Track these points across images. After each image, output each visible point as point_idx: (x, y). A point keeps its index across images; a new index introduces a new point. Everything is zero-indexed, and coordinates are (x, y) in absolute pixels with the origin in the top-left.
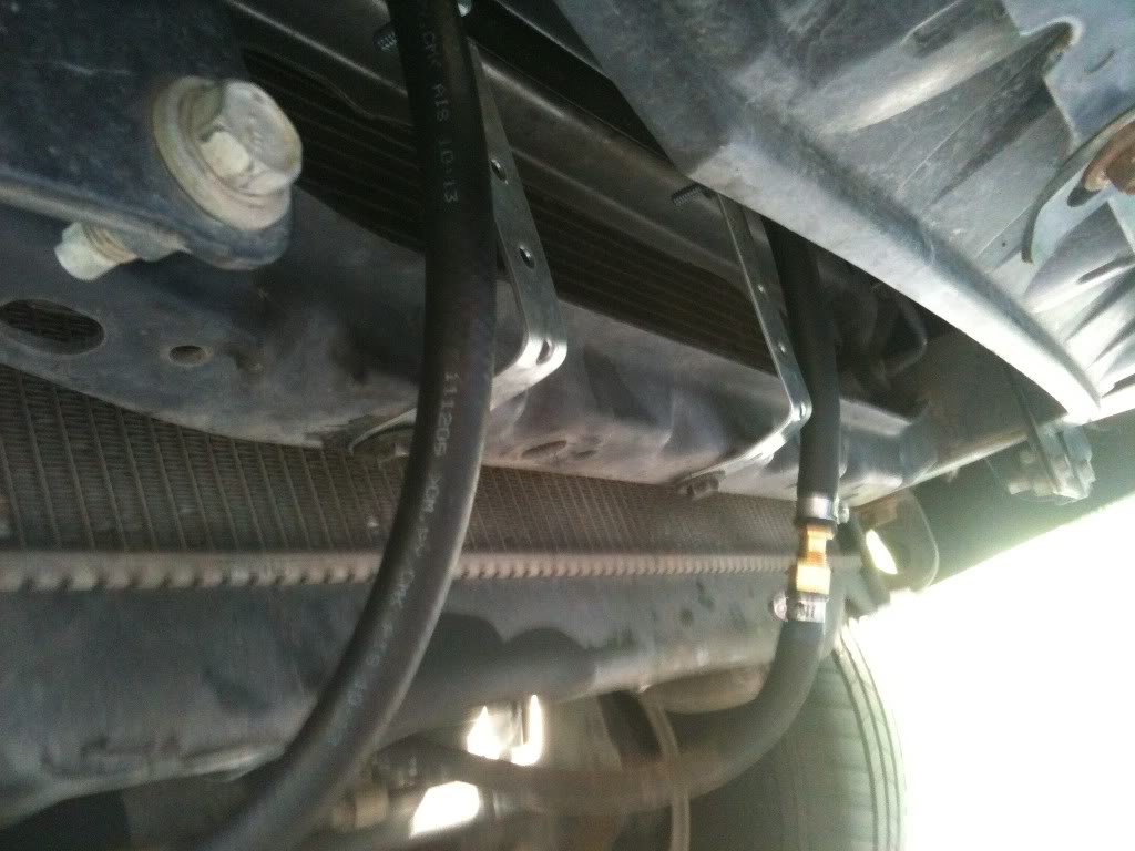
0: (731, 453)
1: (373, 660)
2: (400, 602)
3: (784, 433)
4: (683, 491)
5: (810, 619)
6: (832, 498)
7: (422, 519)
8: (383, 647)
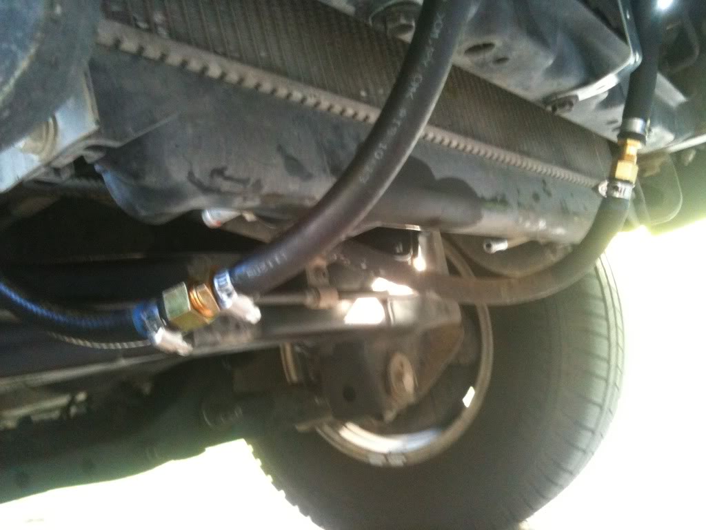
0: (585, 83)
1: (392, 132)
2: (412, 96)
3: (619, 74)
4: (549, 108)
5: (622, 196)
6: (645, 121)
7: (430, 42)
8: (399, 123)
